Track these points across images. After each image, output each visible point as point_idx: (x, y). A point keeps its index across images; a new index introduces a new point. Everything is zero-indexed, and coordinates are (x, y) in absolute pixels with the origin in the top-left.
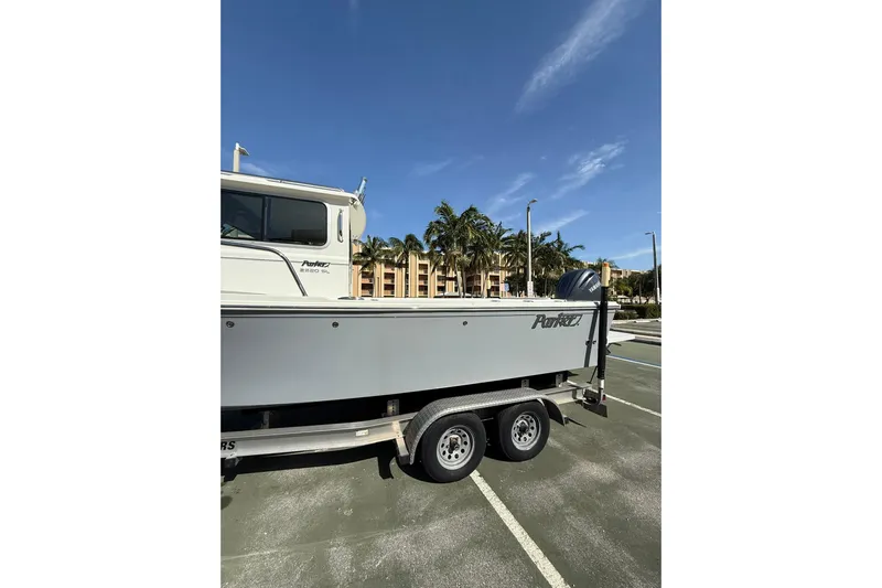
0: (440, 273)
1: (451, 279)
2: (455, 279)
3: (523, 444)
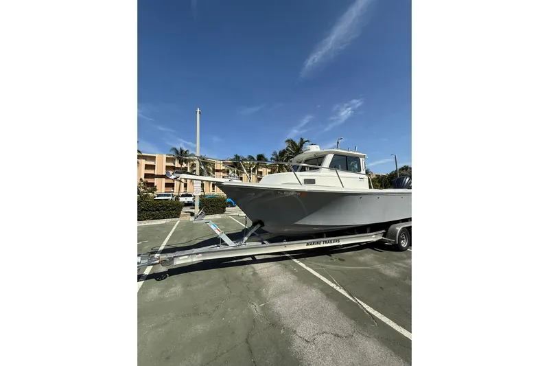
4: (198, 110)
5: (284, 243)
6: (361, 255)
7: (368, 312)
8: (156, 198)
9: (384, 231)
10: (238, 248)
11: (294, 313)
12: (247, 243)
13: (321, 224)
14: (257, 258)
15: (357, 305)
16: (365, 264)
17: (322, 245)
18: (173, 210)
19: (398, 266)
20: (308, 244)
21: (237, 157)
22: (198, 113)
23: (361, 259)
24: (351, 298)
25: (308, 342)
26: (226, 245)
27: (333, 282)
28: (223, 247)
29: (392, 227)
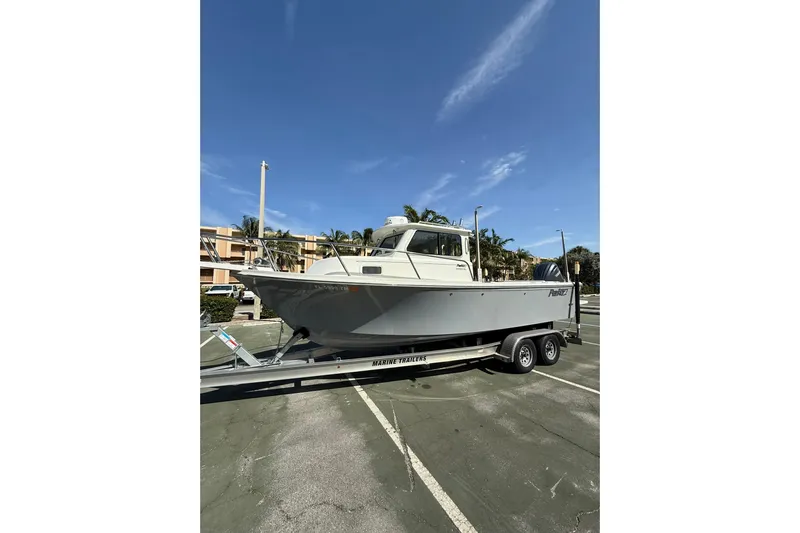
3: (551, 356)
4: (264, 163)
5: (337, 362)
6: (460, 379)
7: (412, 469)
8: (209, 292)
9: (499, 343)
10: (265, 368)
11: (300, 471)
12: (282, 362)
13: (392, 333)
14: (303, 383)
15: (401, 458)
16: (457, 393)
17: (398, 365)
18: (219, 310)
19: (502, 396)
20: (375, 364)
22: (263, 169)
23: (457, 385)
24: (401, 448)
25: (288, 518)
26: (247, 365)
27: (391, 422)
28: (239, 368)
29: (510, 337)
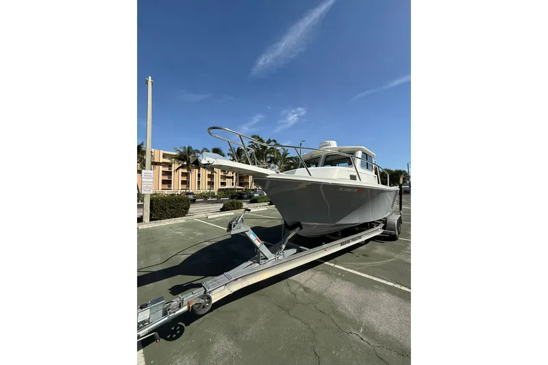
0: (222, 174)
1: (229, 177)
2: (232, 178)
5: (324, 247)
12: (285, 252)
17: (352, 243)
20: (342, 244)
21: (189, 148)
22: (150, 85)
26: (266, 258)
29: (389, 220)
